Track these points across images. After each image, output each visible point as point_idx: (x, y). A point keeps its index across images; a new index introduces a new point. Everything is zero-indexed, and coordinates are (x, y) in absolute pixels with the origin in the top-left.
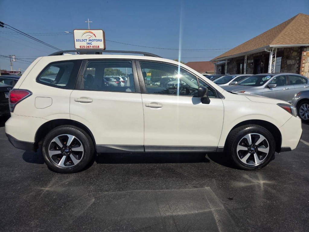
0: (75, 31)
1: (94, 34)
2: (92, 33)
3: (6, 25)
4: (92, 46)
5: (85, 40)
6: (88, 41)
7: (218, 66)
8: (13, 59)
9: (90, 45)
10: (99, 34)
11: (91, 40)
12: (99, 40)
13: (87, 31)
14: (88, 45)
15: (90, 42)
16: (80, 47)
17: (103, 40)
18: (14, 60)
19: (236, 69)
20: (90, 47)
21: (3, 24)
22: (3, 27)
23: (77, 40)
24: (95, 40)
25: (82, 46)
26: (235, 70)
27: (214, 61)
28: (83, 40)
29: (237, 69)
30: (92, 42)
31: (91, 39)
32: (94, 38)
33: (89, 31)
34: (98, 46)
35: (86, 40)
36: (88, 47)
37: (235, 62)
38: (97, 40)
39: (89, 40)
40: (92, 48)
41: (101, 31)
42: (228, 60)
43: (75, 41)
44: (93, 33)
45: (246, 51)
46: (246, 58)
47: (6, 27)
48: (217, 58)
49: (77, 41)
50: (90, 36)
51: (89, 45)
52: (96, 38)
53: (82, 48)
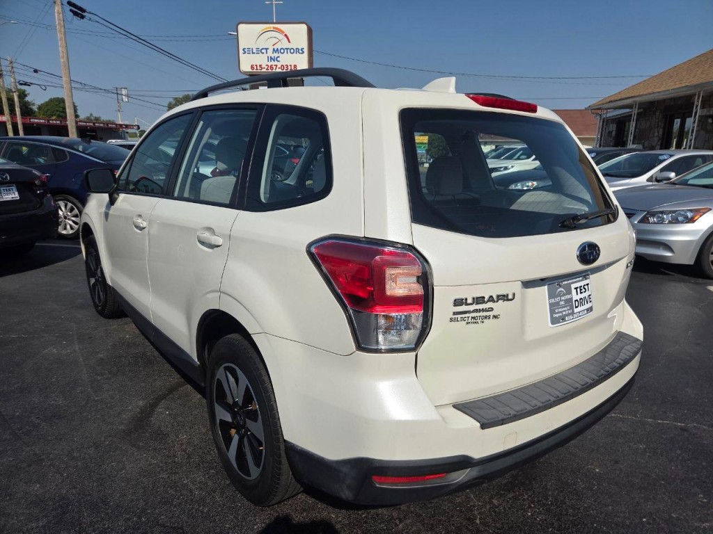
0: (242, 27)
1: (286, 35)
2: (281, 31)
3: (90, 13)
4: (279, 66)
5: (263, 51)
6: (270, 53)
7: (606, 122)
8: (124, 97)
9: (276, 63)
10: (298, 33)
11: (277, 49)
12: (297, 51)
13: (271, 28)
14: (270, 64)
15: (276, 55)
16: (252, 67)
17: (306, 50)
18: (125, 99)
19: (661, 132)
20: (275, 67)
21: (84, 11)
22: (83, 17)
23: (244, 49)
24: (287, 49)
25: (256, 66)
26: (656, 134)
27: (596, 109)
28: (260, 51)
29: (663, 134)
30: (280, 54)
31: (278, 46)
32: (285, 44)
33: (274, 28)
34: (295, 66)
35: (267, 49)
36: (271, 67)
37: (657, 113)
38: (292, 51)
39: (274, 49)
40: (280, 70)
41: (304, 27)
42: (641, 105)
43: (241, 52)
44: (283, 32)
45: (701, 81)
46: (698, 102)
47: (90, 19)
48: (608, 100)
49: (245, 53)
50: (276, 40)
51: (273, 63)
52: (289, 46)
53: (257, 69)
